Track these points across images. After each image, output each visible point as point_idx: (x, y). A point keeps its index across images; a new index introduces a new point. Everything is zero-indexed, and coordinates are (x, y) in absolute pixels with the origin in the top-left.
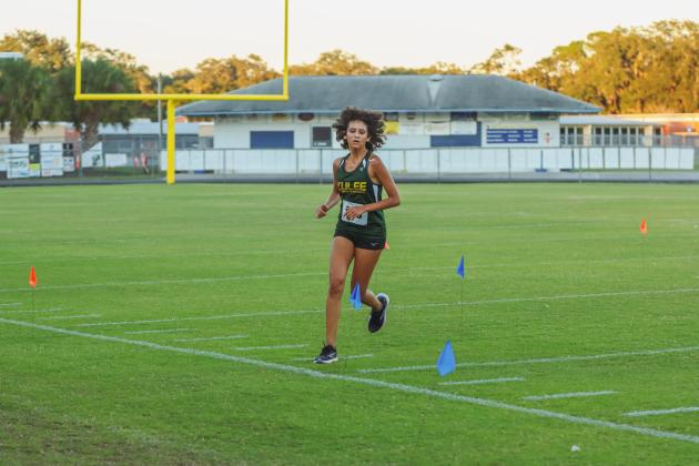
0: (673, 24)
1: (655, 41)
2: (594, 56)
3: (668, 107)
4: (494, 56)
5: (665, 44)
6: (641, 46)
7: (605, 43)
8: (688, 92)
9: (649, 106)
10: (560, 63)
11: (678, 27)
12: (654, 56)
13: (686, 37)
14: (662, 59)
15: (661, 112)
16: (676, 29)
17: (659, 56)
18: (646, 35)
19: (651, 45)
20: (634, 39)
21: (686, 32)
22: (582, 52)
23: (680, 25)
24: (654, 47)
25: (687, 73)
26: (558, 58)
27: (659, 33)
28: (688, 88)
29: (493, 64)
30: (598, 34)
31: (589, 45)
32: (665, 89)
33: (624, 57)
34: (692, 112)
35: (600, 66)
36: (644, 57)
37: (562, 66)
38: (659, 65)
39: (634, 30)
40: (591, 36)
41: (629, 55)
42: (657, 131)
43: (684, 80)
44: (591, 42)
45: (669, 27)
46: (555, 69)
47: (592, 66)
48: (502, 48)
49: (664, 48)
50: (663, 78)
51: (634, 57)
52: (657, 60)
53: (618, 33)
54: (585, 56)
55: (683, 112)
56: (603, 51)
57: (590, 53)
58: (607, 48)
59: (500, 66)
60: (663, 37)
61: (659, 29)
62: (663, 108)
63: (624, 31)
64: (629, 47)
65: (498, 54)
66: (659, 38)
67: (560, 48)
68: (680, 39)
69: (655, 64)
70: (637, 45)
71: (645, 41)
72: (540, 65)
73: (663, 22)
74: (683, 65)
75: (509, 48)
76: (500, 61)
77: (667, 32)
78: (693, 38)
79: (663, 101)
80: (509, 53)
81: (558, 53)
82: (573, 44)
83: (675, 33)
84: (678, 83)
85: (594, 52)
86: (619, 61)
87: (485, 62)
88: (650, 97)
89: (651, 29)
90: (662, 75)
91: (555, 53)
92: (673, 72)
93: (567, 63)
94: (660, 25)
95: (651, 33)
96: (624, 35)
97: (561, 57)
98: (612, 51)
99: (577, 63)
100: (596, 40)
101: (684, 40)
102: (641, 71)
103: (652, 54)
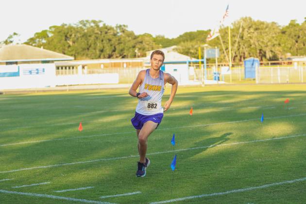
0: (87, 21)
1: (79, 29)
2: (52, 36)
3: (87, 57)
4: (9, 38)
5: (84, 30)
6: (73, 31)
7: (58, 30)
8: (94, 51)
9: (79, 57)
10: (38, 40)
11: (89, 23)
13: (92, 27)
14: (83, 36)
15: (83, 60)
17: (81, 35)
18: (74, 26)
19: (77, 31)
20: (71, 28)
21: (92, 25)
22: (47, 34)
23: (90, 21)
24: (77, 32)
25: (93, 42)
26: (36, 38)
27: (81, 25)
28: (95, 49)
29: (8, 41)
30: (54, 27)
31: (50, 32)
32: (84, 49)
33: (66, 36)
34: (97, 59)
35: (56, 40)
36: (75, 36)
37: (39, 41)
40: (50, 28)
41: (68, 35)
42: (83, 67)
43: (92, 45)
44: (50, 30)
45: (85, 22)
46: (35, 43)
47: (52, 40)
48: (12, 34)
49: (83, 32)
50: (84, 45)
51: (71, 35)
52: (81, 37)
53: (63, 25)
54: (48, 37)
55: (93, 59)
56: (56, 34)
57: (50, 35)
58: (60, 32)
59: (11, 42)
60: (83, 27)
61: (81, 24)
62: (84, 57)
63: (66, 25)
64: (68, 33)
65: (10, 37)
66: (81, 28)
67: (37, 33)
68: (90, 28)
69: (80, 39)
70: (71, 31)
71: (74, 28)
72: (29, 41)
73: (82, 21)
74: (93, 38)
75: (15, 34)
76: (11, 40)
77: (85, 25)
78: (96, 27)
79: (84, 54)
80: (16, 36)
81: (36, 35)
82: (43, 31)
83: (88, 25)
84: (90, 46)
85: (52, 35)
86: (64, 38)
87: (5, 40)
88: (78, 53)
89: (77, 24)
90: (83, 43)
91: (35, 35)
92: (88, 42)
93: (41, 40)
94: (82, 22)
95: (78, 25)
96: (66, 27)
97: (38, 37)
98: (61, 34)
99: (45, 40)
100: (53, 29)
101: (91, 28)
102: (74, 42)
103: (79, 35)
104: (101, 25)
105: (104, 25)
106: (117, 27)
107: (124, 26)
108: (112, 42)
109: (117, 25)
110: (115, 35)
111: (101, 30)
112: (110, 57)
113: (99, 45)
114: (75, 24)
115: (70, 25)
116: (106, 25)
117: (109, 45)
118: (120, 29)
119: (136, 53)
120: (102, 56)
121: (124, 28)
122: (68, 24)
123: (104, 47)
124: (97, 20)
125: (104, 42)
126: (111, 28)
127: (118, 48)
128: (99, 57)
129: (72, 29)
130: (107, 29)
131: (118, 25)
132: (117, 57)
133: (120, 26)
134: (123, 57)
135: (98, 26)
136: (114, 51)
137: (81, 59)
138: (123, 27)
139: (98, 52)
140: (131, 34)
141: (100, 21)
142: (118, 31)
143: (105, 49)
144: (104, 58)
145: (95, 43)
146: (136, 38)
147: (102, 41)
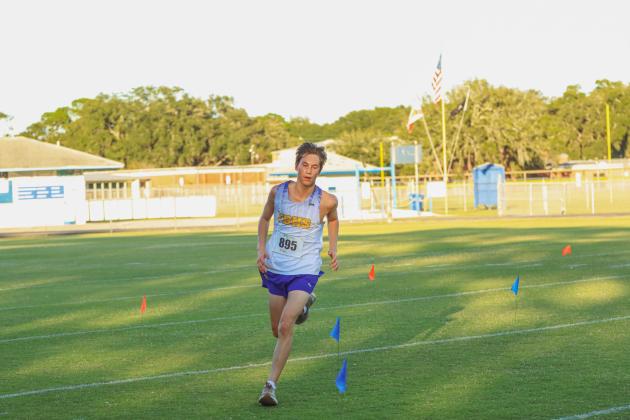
0: (150, 89)
1: (134, 105)
2: (77, 121)
3: (149, 163)
5: (143, 108)
6: (122, 110)
7: (91, 108)
8: (164, 150)
9: (133, 163)
10: (48, 127)
11: (154, 93)
12: (134, 119)
13: (160, 100)
14: (141, 120)
15: (142, 168)
16: (152, 94)
17: (138, 118)
18: (124, 99)
19: (129, 109)
20: (116, 104)
21: (161, 96)
22: (67, 117)
23: (156, 90)
24: (130, 111)
25: (163, 132)
26: (46, 123)
27: (137, 98)
28: (166, 146)
30: (82, 101)
31: (74, 111)
32: (143, 147)
33: (107, 120)
34: (170, 167)
35: (86, 130)
36: (126, 119)
37: (51, 130)
38: (138, 127)
39: (115, 96)
40: (75, 103)
41: (112, 119)
42: (142, 184)
43: (161, 139)
44: (75, 108)
45: (146, 92)
46: (44, 133)
47: (79, 128)
49: (141, 112)
50: (143, 138)
51: (116, 119)
52: (136, 122)
53: (102, 97)
54: (70, 121)
55: (162, 167)
56: (87, 115)
57: (74, 118)
58: (93, 112)
60: (141, 101)
61: (138, 94)
62: (144, 164)
63: (107, 97)
64: (109, 115)
66: (137, 102)
67: (47, 115)
68: (156, 102)
69: (135, 126)
70: (118, 110)
71: (123, 104)
72: (30, 130)
74: (161, 124)
75: (2, 116)
77: (145, 97)
78: (167, 101)
79: (143, 157)
80: (3, 120)
81: (46, 119)
82: (59, 110)
83: (152, 98)
84: (156, 140)
85: (79, 117)
86: (102, 124)
88: (132, 155)
89: (130, 95)
90: (142, 134)
91: (43, 119)
92: (152, 132)
93: (55, 128)
94: (138, 91)
95: (130, 98)
96: (106, 101)
97: (49, 122)
98: (96, 115)
99: (64, 127)
100: (80, 106)
101: (159, 104)
102: (123, 132)
103: (132, 117)
104: (179, 97)
105: (186, 96)
106: (210, 102)
107: (227, 99)
108: (202, 132)
109: (211, 96)
110: (207, 117)
111: (178, 107)
112: (197, 162)
113: (175, 138)
114: (125, 96)
116: (190, 97)
117: (195, 137)
118: (217, 107)
119: (250, 153)
120: (180, 161)
121: (227, 103)
122: (111, 95)
123: (184, 142)
124: (171, 87)
125: (185, 131)
126: (199, 104)
127: (215, 144)
128: (175, 163)
129: (120, 106)
130: (191, 105)
131: (214, 98)
132: (211, 163)
133: (219, 99)
134: (225, 163)
135: (172, 99)
136: (206, 150)
137: (138, 168)
138: (223, 101)
139: (172, 153)
140: (240, 116)
141: (178, 90)
142: (214, 109)
143: (187, 146)
144: (186, 164)
145: (167, 135)
146: (250, 123)
147: (181, 130)
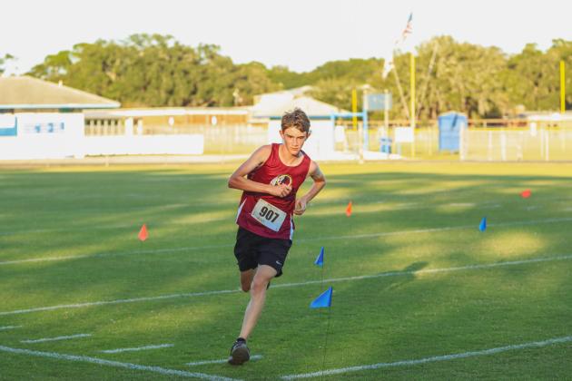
0: (145, 36)
1: (130, 50)
2: (78, 64)
3: (142, 102)
5: (138, 52)
6: (118, 54)
7: (90, 52)
8: (156, 92)
9: (128, 103)
10: (50, 69)
11: (148, 39)
12: (129, 63)
13: (153, 47)
14: (136, 64)
15: (136, 107)
16: (146, 41)
17: (133, 61)
18: (120, 44)
19: (125, 53)
20: (113, 49)
21: (155, 43)
22: (68, 59)
23: (149, 37)
24: (126, 55)
25: (155, 76)
27: (132, 44)
28: (158, 88)
30: (82, 45)
31: (74, 54)
32: (137, 89)
33: (104, 63)
34: (160, 106)
35: (85, 71)
36: (122, 62)
37: (53, 71)
38: (133, 69)
40: (75, 47)
41: (109, 62)
42: (136, 122)
43: (154, 81)
44: (75, 51)
45: (141, 38)
46: (45, 73)
47: (78, 70)
49: (136, 56)
50: (137, 81)
51: (113, 62)
52: (132, 65)
53: (100, 43)
54: (70, 63)
55: (153, 106)
56: (87, 58)
57: (75, 60)
58: (92, 55)
59: (1, 71)
60: (136, 46)
61: (133, 40)
62: (137, 103)
63: (104, 42)
64: (108, 57)
66: (133, 48)
67: (49, 57)
68: (149, 49)
69: (130, 69)
70: (114, 54)
71: (120, 49)
72: (34, 70)
74: (154, 68)
75: (8, 56)
76: (2, 67)
77: (140, 43)
78: (160, 47)
79: (136, 98)
80: (9, 60)
81: (49, 60)
82: (61, 53)
83: (146, 44)
84: (149, 83)
85: (79, 60)
86: (100, 66)
88: (126, 96)
89: (127, 41)
90: (136, 78)
91: (46, 59)
92: (145, 75)
93: (56, 69)
94: (134, 38)
95: (127, 43)
96: (104, 46)
97: (52, 64)
98: (94, 58)
99: (65, 68)
100: (80, 50)
101: (152, 50)
102: (119, 75)
103: (128, 61)
104: (170, 44)
105: (177, 43)
106: (200, 48)
107: (214, 46)
108: (191, 76)
109: (200, 44)
110: (196, 63)
111: (170, 52)
112: (186, 103)
113: (166, 81)
114: (122, 41)
115: (112, 41)
116: (181, 44)
117: (185, 81)
118: (206, 52)
119: (234, 98)
120: (170, 102)
121: (214, 51)
122: (108, 40)
123: (174, 85)
125: (176, 75)
126: (189, 51)
127: (202, 87)
128: (166, 104)
129: (116, 51)
130: (181, 52)
131: (203, 45)
132: (199, 105)
133: (207, 47)
134: (211, 105)
135: (164, 46)
136: (194, 93)
137: (131, 107)
138: (211, 48)
139: (163, 95)
140: (225, 63)
141: (169, 37)
142: (203, 55)
143: (177, 89)
144: (175, 105)
145: (158, 78)
146: (235, 69)
147: (172, 73)
